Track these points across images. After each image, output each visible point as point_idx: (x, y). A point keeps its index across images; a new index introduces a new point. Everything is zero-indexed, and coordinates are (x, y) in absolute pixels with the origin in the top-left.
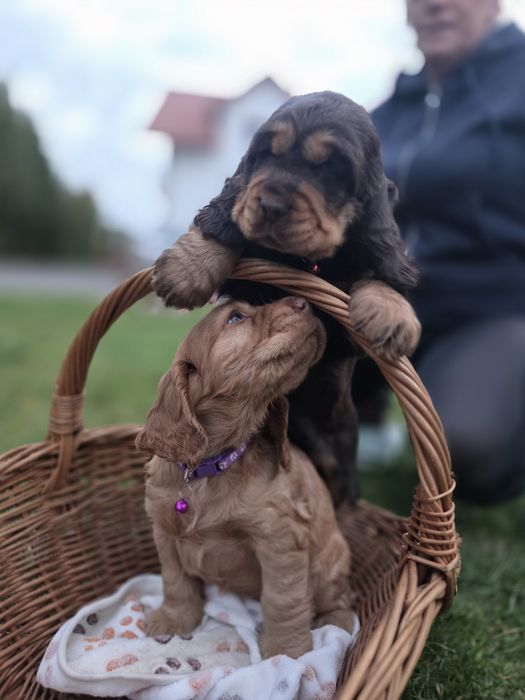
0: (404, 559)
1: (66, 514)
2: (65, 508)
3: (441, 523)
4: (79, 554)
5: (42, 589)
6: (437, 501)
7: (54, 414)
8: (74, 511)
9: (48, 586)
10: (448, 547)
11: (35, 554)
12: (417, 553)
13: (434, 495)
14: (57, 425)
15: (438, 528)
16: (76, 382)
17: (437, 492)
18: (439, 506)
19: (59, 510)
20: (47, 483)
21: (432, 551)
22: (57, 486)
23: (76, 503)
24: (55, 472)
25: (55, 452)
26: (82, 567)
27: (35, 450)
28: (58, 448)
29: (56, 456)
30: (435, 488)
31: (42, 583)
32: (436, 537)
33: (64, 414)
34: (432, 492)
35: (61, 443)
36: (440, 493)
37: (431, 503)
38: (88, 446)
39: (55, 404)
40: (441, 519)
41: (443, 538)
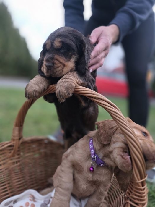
0: (126, 202)
1: (16, 165)
2: (15, 163)
3: (141, 192)
4: (19, 178)
5: (5, 190)
6: (140, 182)
7: (14, 133)
8: (18, 164)
9: (8, 189)
10: (143, 200)
11: (4, 178)
12: (131, 200)
13: (139, 180)
14: (14, 136)
15: (140, 193)
16: (20, 123)
17: (140, 179)
18: (140, 185)
19: (14, 163)
20: (10, 154)
21: (137, 201)
22: (13, 156)
23: (19, 161)
24: (12, 151)
25: (13, 145)
26: (20, 183)
27: (7, 144)
28: (14, 144)
29: (13, 146)
30: (139, 177)
31: (6, 188)
32: (139, 196)
33: (17, 133)
34: (138, 179)
35: (15, 142)
36: (141, 179)
37: (138, 184)
38: (24, 143)
39: (14, 129)
40: (141, 190)
41: (141, 197)
